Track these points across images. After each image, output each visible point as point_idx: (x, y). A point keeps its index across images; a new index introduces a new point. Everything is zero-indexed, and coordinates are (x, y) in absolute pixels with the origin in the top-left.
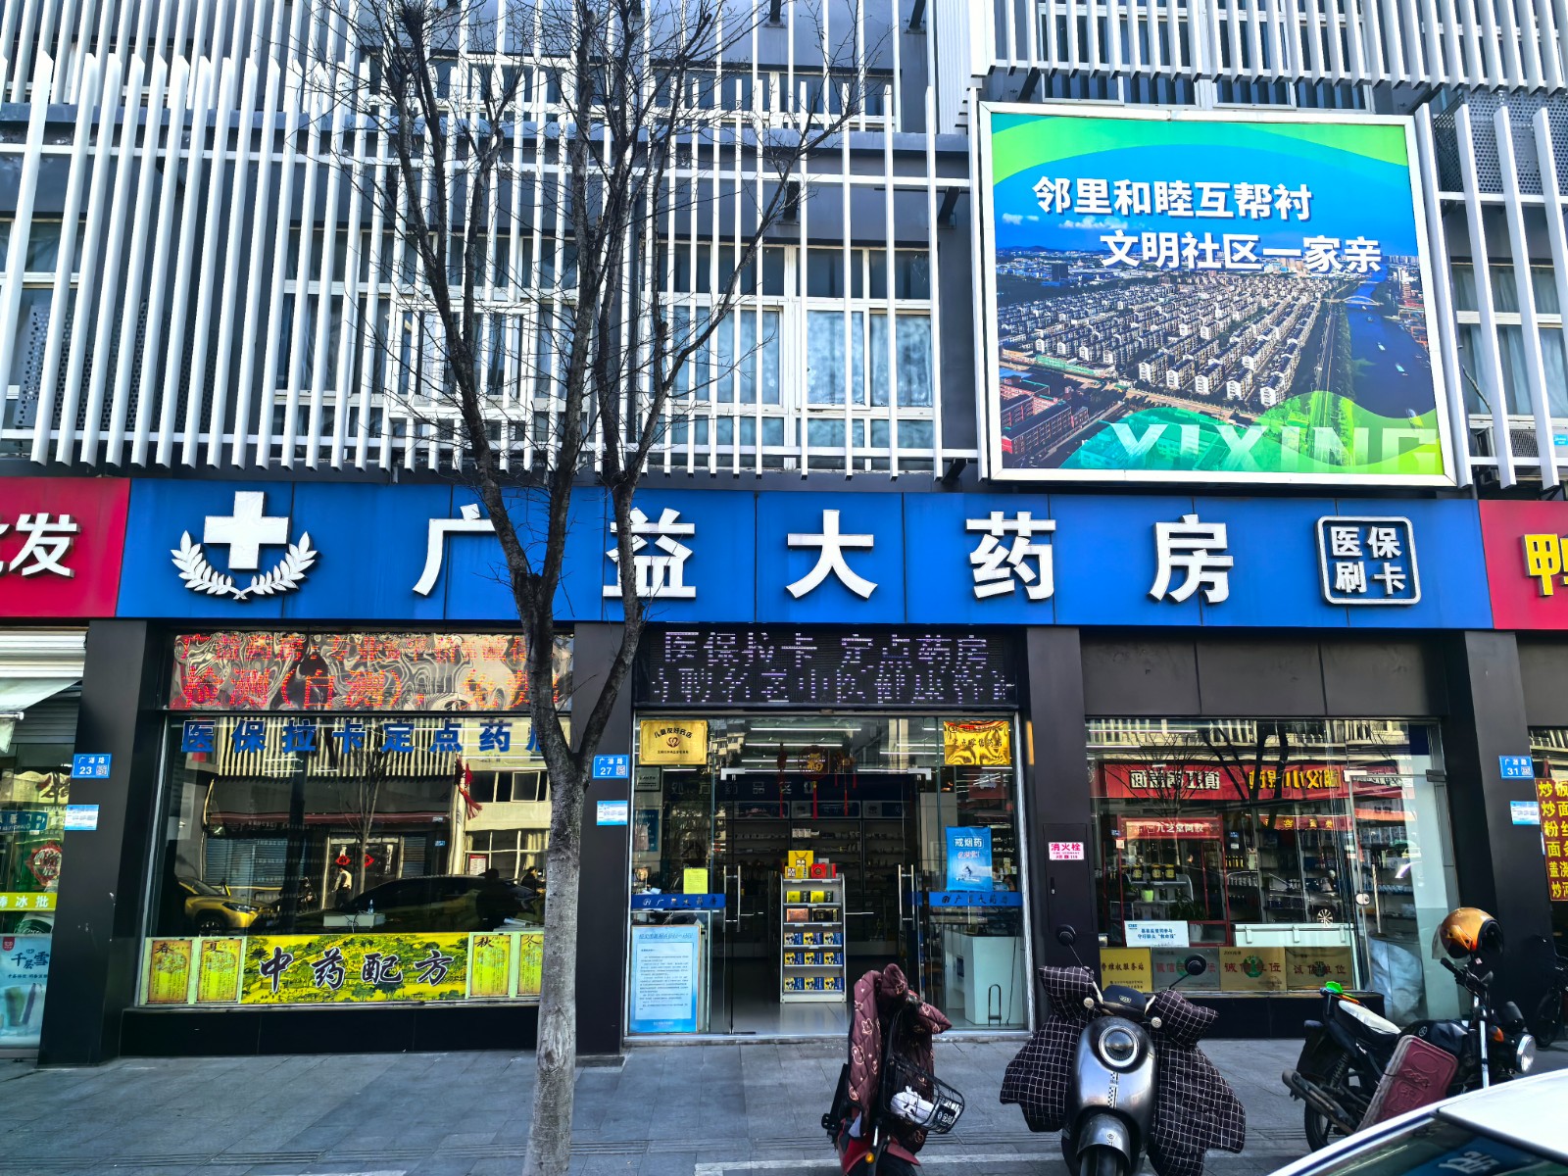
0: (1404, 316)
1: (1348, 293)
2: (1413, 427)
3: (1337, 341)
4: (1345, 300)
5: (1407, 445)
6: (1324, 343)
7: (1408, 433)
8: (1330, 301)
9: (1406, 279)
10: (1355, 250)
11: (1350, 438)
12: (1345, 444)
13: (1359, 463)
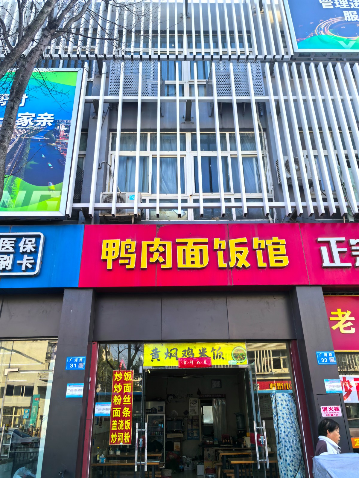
0: (58, 143)
1: (33, 134)
2: (49, 190)
3: (22, 154)
4: (31, 138)
5: (43, 198)
6: (15, 155)
7: (46, 193)
8: (23, 138)
9: (63, 128)
10: (42, 117)
11: (16, 195)
12: (12, 198)
13: (16, 206)
